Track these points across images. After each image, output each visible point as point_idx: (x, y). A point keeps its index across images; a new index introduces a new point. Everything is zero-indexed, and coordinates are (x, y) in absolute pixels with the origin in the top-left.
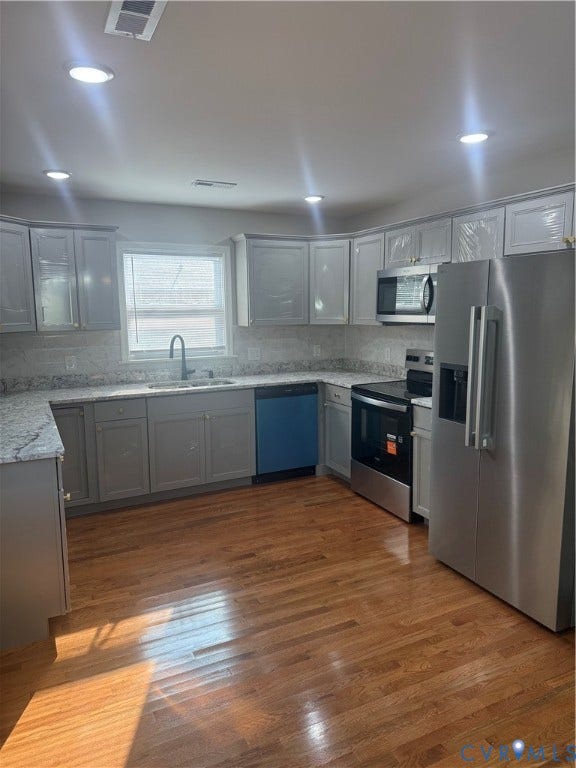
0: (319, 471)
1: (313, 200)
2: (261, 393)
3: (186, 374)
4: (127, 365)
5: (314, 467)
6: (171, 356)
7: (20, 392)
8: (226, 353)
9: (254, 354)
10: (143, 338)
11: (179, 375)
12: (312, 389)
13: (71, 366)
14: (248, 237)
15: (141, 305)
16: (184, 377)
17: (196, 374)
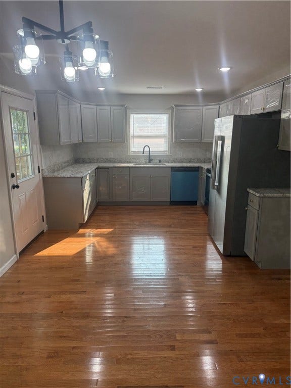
0: (198, 204)
1: (199, 90)
2: (174, 169)
3: (150, 161)
4: (129, 156)
5: (196, 202)
6: (143, 153)
7: (94, 162)
8: (168, 153)
9: (179, 154)
10: (136, 146)
11: (148, 161)
12: (197, 169)
13: (111, 155)
14: (176, 106)
15: (136, 134)
16: (149, 162)
17: (153, 161)
